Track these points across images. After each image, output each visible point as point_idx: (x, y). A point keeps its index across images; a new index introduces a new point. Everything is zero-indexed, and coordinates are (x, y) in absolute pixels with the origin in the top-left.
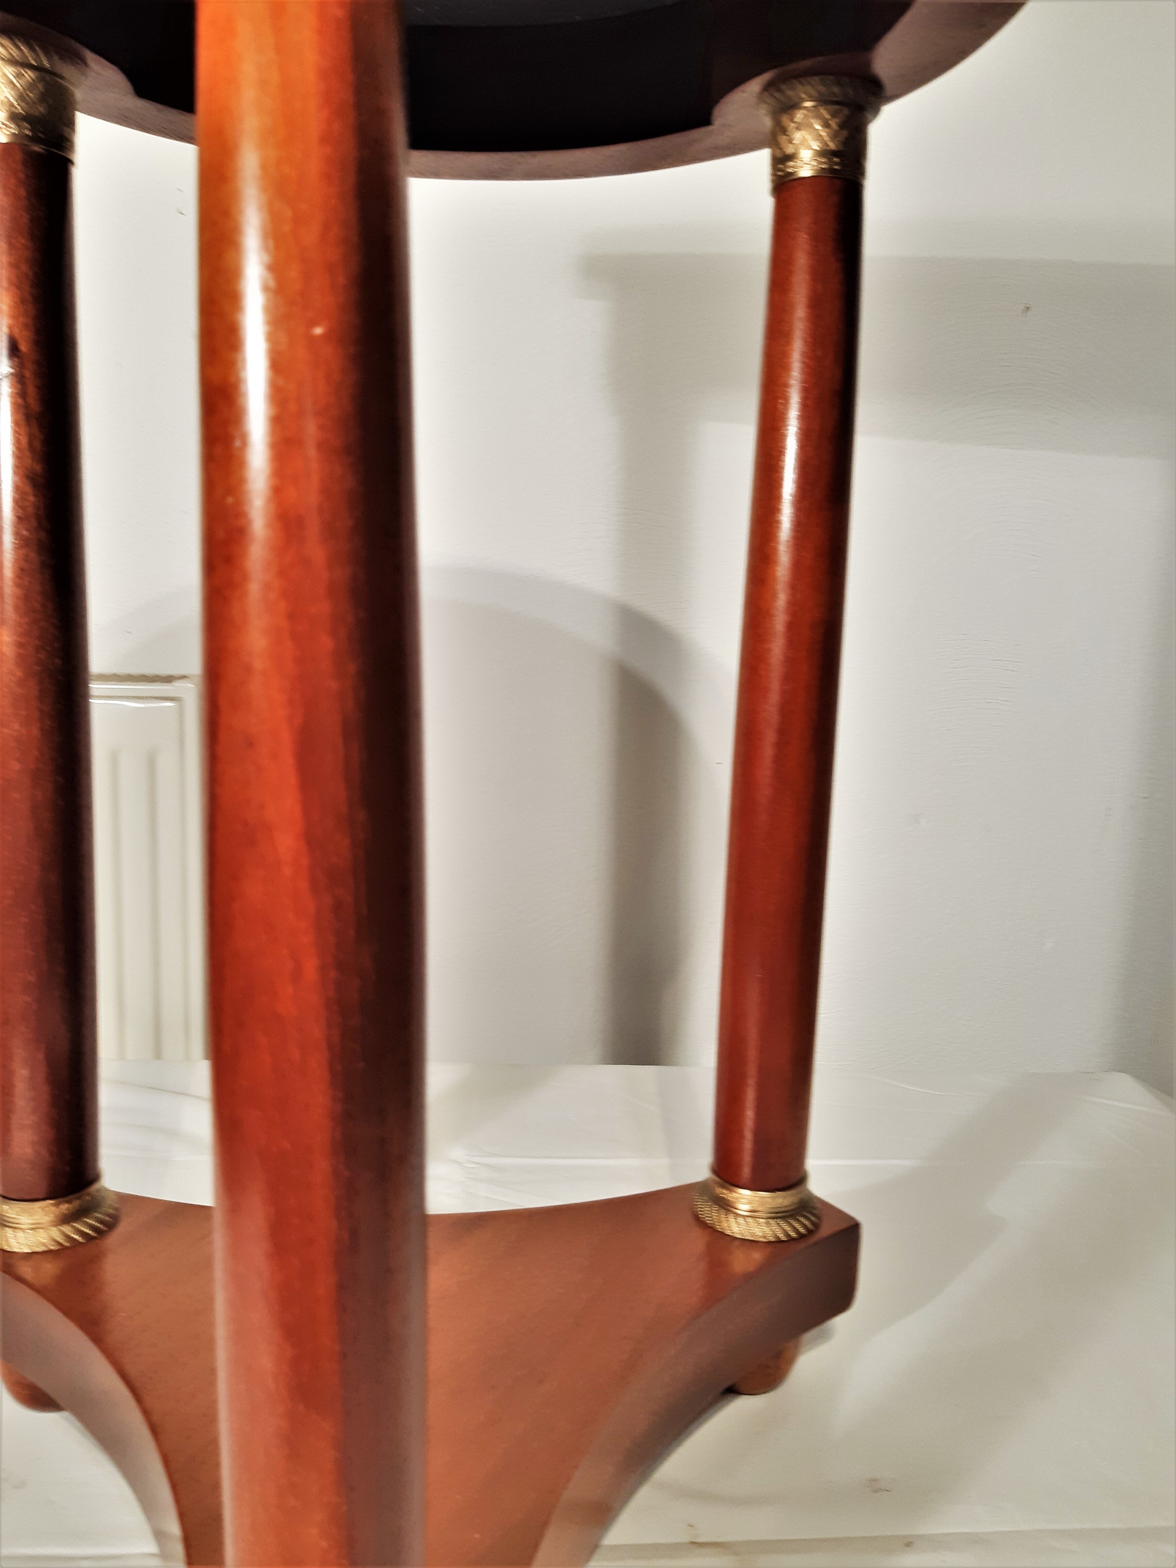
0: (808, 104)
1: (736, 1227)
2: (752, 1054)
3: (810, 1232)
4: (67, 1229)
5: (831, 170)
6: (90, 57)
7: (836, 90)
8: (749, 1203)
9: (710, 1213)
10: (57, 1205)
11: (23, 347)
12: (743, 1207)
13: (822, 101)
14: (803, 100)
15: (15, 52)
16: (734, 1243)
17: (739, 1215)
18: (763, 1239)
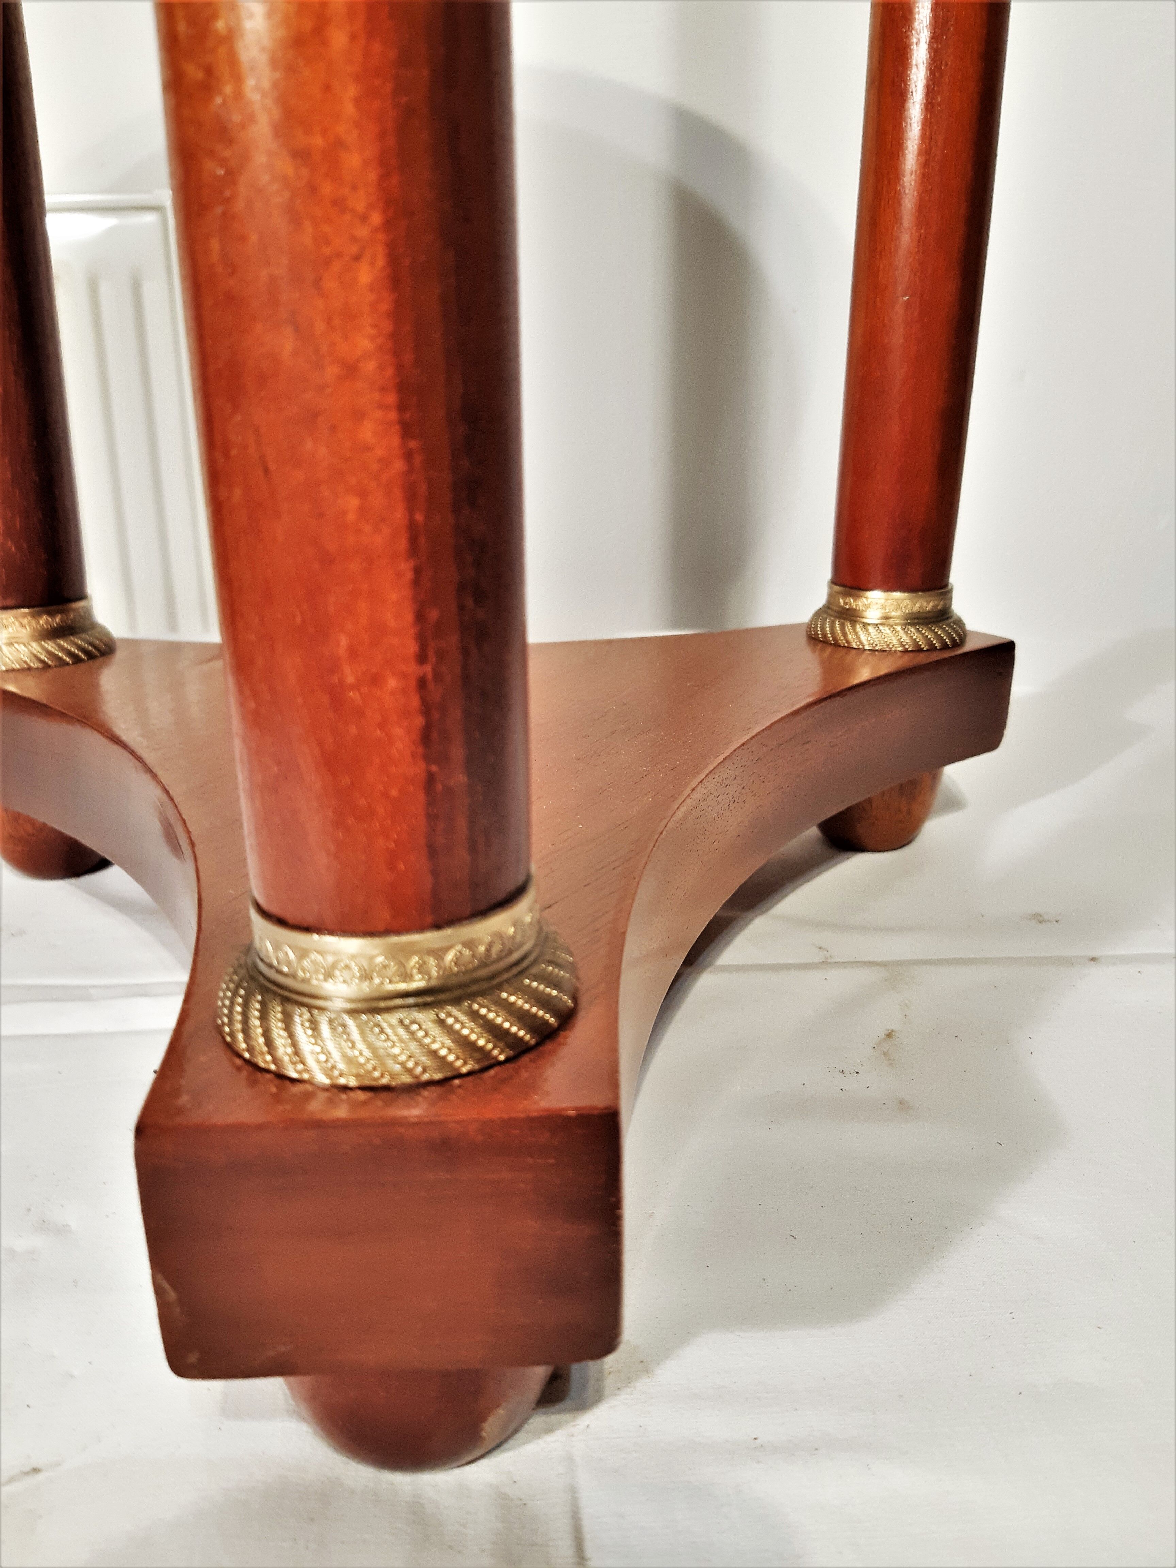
1: (866, 638)
8: (880, 607)
16: (863, 656)
17: (869, 624)
18: (901, 649)
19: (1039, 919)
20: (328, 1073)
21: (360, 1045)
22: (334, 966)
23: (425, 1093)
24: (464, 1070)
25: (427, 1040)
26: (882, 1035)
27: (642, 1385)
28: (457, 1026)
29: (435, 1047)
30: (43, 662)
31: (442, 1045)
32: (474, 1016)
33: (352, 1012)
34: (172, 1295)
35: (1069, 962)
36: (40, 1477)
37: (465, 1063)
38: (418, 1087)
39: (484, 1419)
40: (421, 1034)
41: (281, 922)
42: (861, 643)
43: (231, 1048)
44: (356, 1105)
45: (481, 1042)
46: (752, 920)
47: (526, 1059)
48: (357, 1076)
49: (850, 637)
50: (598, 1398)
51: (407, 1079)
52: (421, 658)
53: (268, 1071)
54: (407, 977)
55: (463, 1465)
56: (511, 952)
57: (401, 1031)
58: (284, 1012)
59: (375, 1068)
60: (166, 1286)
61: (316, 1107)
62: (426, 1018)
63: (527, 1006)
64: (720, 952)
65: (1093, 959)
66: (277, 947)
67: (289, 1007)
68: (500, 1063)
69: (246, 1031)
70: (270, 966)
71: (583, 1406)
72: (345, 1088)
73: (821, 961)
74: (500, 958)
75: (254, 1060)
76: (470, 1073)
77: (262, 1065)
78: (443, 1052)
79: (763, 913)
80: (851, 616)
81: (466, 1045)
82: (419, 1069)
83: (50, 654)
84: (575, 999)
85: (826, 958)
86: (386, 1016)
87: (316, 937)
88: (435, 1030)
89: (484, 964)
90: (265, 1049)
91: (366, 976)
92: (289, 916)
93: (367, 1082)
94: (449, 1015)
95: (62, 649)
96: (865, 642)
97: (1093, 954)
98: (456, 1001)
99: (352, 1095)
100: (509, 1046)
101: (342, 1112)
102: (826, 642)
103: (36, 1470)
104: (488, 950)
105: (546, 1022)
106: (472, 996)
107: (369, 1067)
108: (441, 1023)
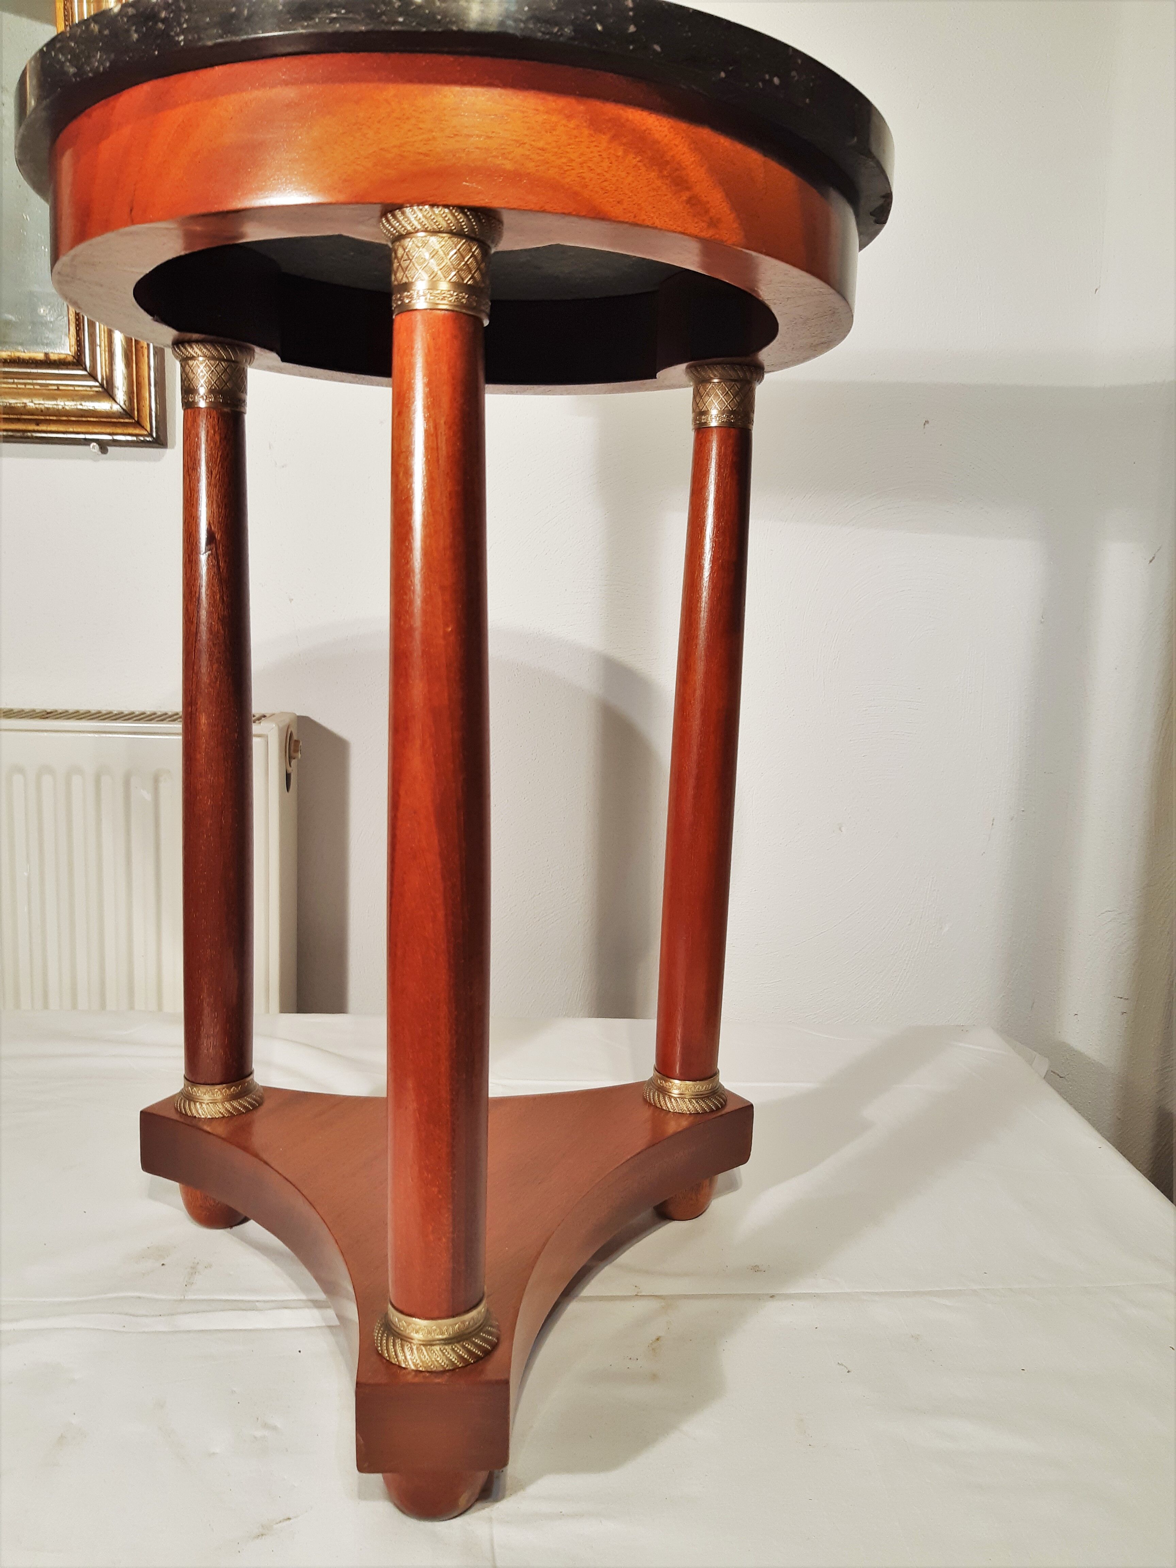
0: (716, 380)
1: (670, 1105)
2: (680, 990)
3: (718, 1109)
4: (235, 1104)
5: (729, 422)
6: (257, 350)
7: (731, 373)
8: (679, 1089)
9: (653, 1096)
10: (228, 1088)
11: (218, 536)
12: (675, 1092)
13: (723, 379)
14: (712, 379)
15: (215, 353)
16: (669, 1115)
17: (672, 1097)
18: (688, 1112)
19: (756, 1269)
20: (415, 1365)
21: (427, 1357)
22: (420, 1328)
23: (448, 1374)
24: (460, 1366)
25: (449, 1356)
26: (654, 1338)
27: (521, 1494)
28: (458, 1351)
29: (451, 1358)
30: (231, 1113)
31: (453, 1358)
32: (464, 1347)
33: (423, 1345)
34: (362, 1442)
35: (758, 1298)
36: (291, 1521)
37: (460, 1364)
38: (444, 1372)
39: (460, 1497)
40: (446, 1353)
41: (402, 1312)
42: (668, 1108)
43: (381, 1356)
44: (424, 1377)
45: (466, 1356)
46: (603, 1268)
47: (481, 1362)
48: (425, 1367)
49: (662, 1103)
50: (503, 1497)
51: (441, 1369)
52: (453, 1233)
53: (396, 1364)
54: (442, 1334)
55: (452, 1519)
56: (476, 1324)
57: (440, 1353)
58: (401, 1344)
59: (431, 1365)
60: (361, 1438)
61: (410, 1378)
62: (448, 1348)
63: (481, 1343)
64: (583, 1288)
65: (772, 1297)
66: (400, 1320)
67: (403, 1342)
68: (472, 1363)
69: (388, 1350)
70: (397, 1327)
71: (497, 1500)
72: (421, 1371)
73: (635, 1294)
74: (472, 1326)
75: (391, 1360)
76: (462, 1367)
77: (393, 1362)
78: (453, 1360)
79: (611, 1262)
80: (664, 1092)
81: (460, 1357)
82: (446, 1366)
83: (235, 1108)
84: (498, 1339)
85: (638, 1293)
86: (435, 1347)
87: (414, 1319)
88: (451, 1352)
89: (467, 1329)
90: (395, 1357)
91: (429, 1333)
92: (405, 1310)
93: (429, 1370)
94: (456, 1347)
95: (241, 1104)
96: (669, 1107)
97: (773, 1292)
98: (458, 1342)
99: (423, 1374)
100: (475, 1358)
101: (417, 1380)
102: (650, 1104)
103: (289, 1519)
104: (469, 1324)
105: (487, 1349)
106: (464, 1340)
107: (430, 1364)
108: (453, 1350)
